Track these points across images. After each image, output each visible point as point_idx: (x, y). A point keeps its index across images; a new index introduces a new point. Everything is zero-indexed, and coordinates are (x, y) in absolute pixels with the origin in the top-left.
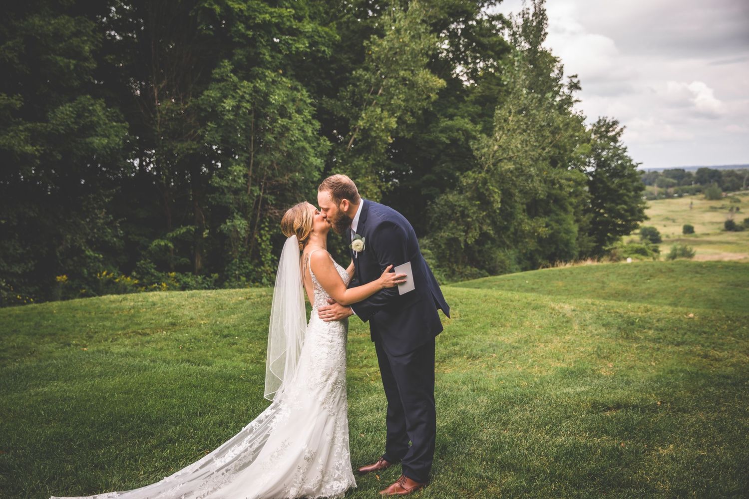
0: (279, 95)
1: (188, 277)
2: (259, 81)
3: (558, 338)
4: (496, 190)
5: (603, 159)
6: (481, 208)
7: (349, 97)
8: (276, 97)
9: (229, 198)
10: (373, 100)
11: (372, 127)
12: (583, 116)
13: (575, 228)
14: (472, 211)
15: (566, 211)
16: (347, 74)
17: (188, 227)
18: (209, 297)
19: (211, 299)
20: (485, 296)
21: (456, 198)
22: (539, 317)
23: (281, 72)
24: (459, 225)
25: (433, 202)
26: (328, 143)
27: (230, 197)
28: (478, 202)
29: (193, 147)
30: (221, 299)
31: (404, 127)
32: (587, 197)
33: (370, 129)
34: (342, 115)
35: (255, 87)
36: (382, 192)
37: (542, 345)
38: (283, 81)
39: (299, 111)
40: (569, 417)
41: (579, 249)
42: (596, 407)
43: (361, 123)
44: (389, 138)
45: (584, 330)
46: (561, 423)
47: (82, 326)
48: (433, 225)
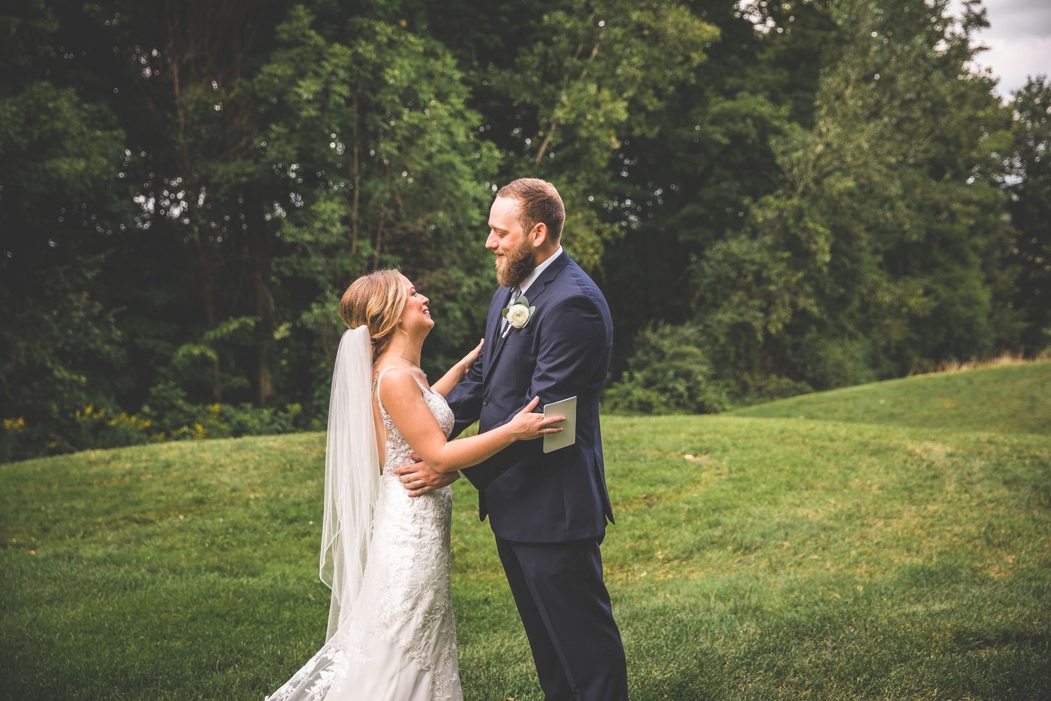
0: (401, 67)
1: (246, 412)
2: (363, 43)
3: (914, 508)
4: (821, 229)
5: (1038, 159)
6: (795, 264)
7: (535, 65)
8: (397, 72)
9: (316, 264)
10: (582, 69)
11: (581, 119)
12: (993, 77)
13: (985, 296)
14: (775, 271)
15: (964, 262)
16: (532, 23)
17: (243, 319)
18: (270, 448)
19: (273, 452)
20: (782, 432)
21: (744, 247)
22: (882, 470)
23: (404, 23)
24: (751, 297)
25: (701, 257)
26: (497, 154)
27: (318, 262)
28: (786, 255)
29: (249, 170)
30: (291, 452)
31: (641, 117)
32: (1009, 234)
33: (577, 124)
34: (525, 100)
35: (355, 54)
36: (605, 242)
37: (880, 524)
38: (411, 43)
39: (442, 97)
40: (905, 660)
41: (994, 335)
42: (962, 639)
43: (559, 113)
44: (614, 139)
45: (966, 492)
46: (888, 670)
47: (33, 511)
48: (702, 300)
